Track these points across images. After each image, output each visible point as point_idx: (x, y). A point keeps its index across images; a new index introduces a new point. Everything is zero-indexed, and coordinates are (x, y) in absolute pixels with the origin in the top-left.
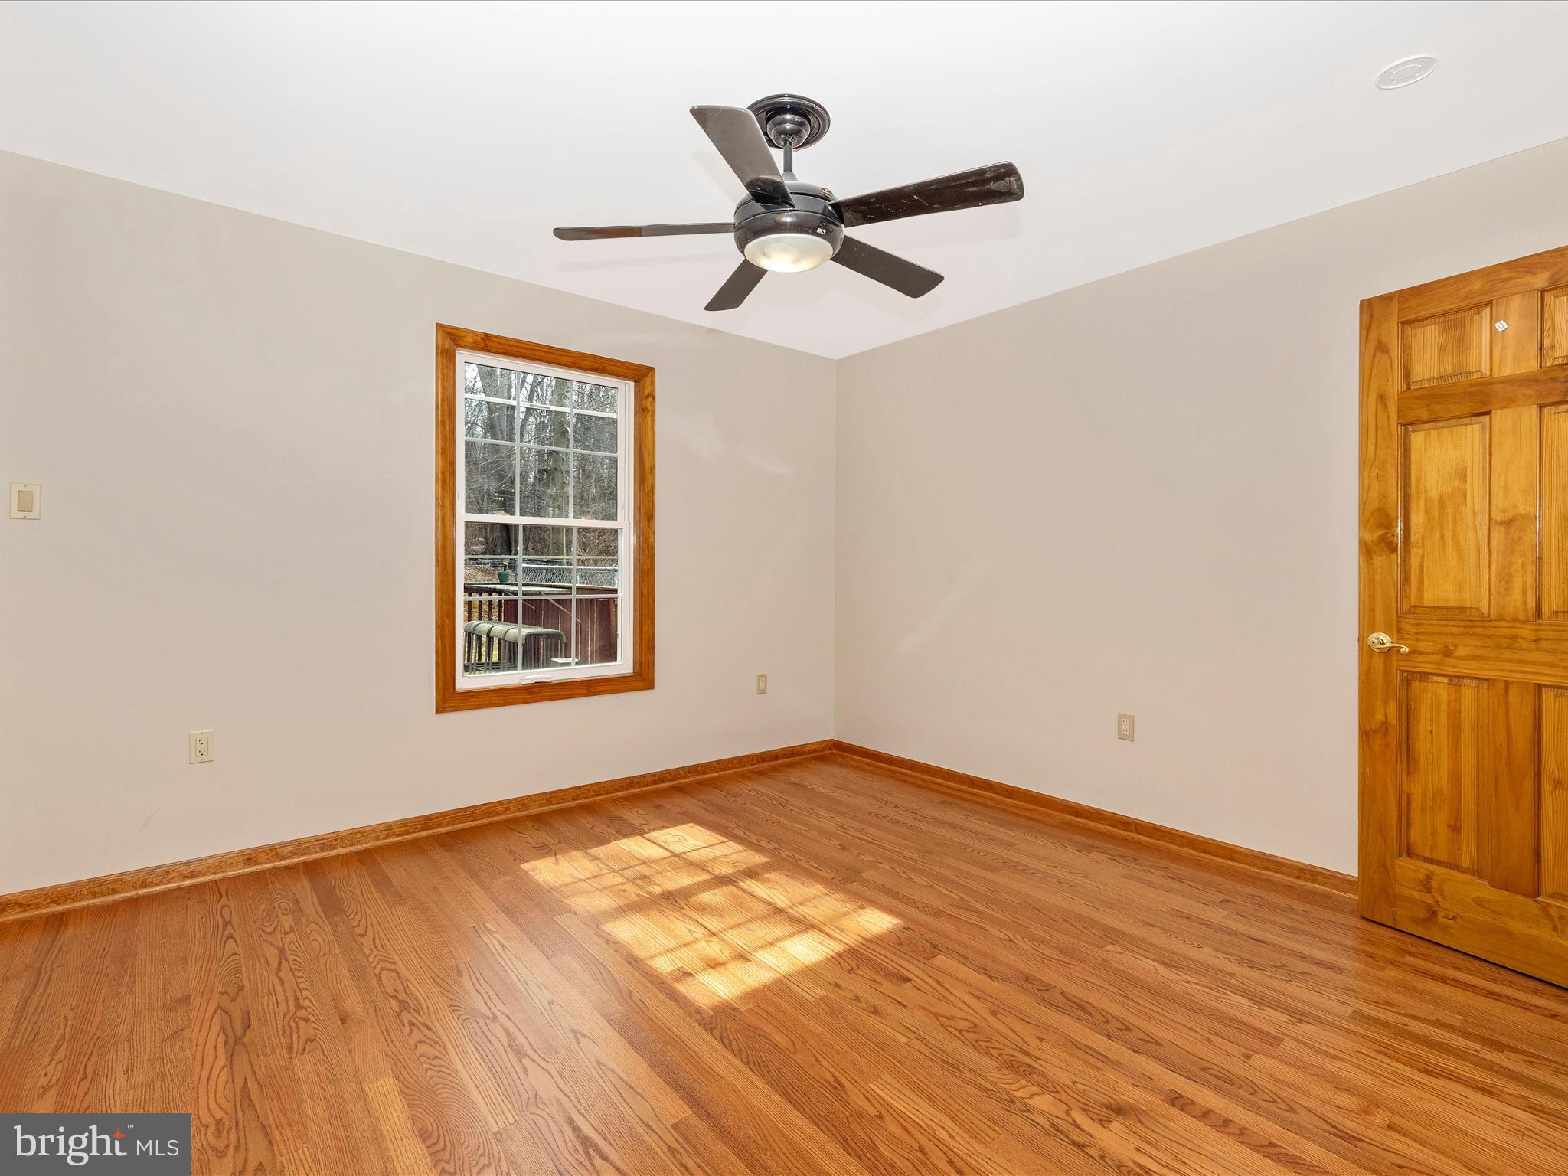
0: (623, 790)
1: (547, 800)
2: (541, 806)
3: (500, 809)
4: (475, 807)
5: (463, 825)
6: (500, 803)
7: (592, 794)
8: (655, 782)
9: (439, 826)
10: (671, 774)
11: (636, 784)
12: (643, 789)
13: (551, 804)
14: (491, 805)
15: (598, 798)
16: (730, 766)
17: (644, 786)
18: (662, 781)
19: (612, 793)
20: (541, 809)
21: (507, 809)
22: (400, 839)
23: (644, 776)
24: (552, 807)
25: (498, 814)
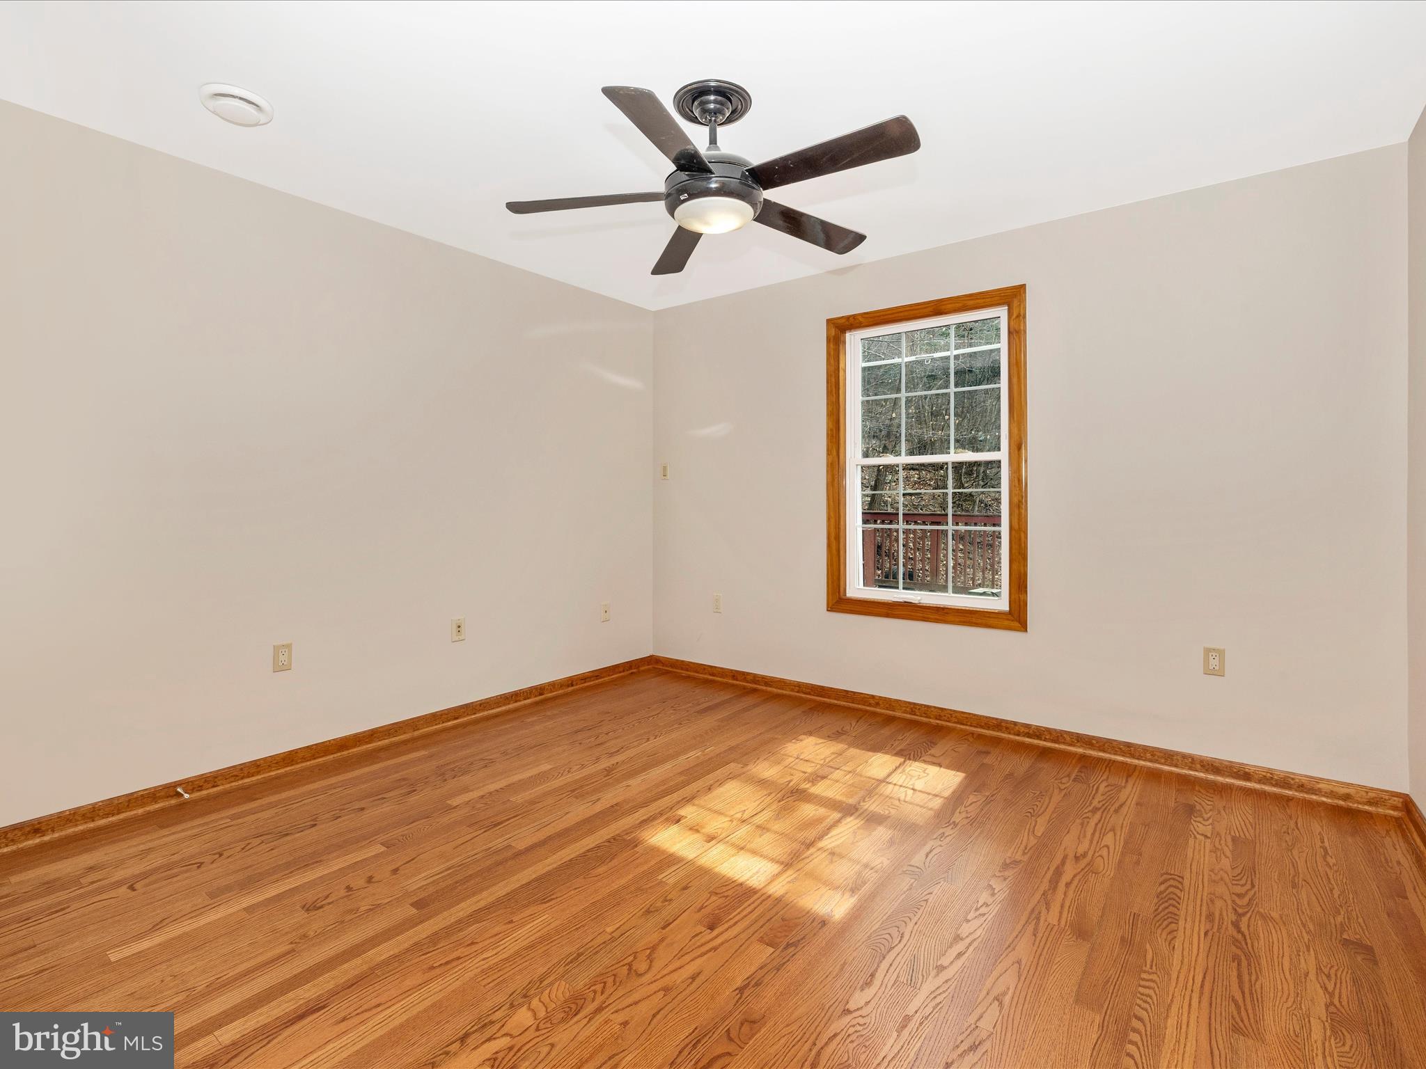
0: (988, 728)
1: (912, 709)
2: (905, 712)
3: (872, 701)
4: (854, 693)
5: (844, 703)
6: (873, 697)
7: (954, 720)
8: (1029, 735)
9: (829, 697)
10: (1050, 734)
11: (1004, 729)
12: (1012, 737)
13: (915, 715)
14: (866, 696)
15: (959, 726)
16: (1148, 755)
17: (1015, 734)
18: (1039, 737)
19: (975, 727)
20: (905, 715)
21: (877, 704)
22: (804, 696)
23: (1015, 724)
24: (913, 717)
25: (870, 705)
